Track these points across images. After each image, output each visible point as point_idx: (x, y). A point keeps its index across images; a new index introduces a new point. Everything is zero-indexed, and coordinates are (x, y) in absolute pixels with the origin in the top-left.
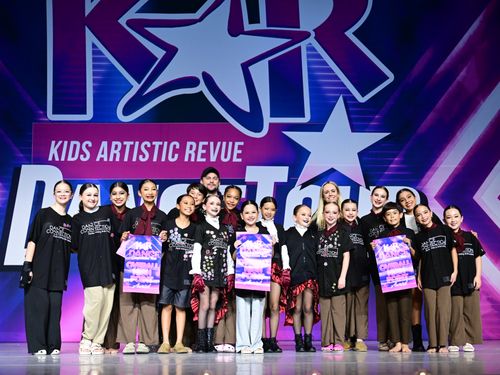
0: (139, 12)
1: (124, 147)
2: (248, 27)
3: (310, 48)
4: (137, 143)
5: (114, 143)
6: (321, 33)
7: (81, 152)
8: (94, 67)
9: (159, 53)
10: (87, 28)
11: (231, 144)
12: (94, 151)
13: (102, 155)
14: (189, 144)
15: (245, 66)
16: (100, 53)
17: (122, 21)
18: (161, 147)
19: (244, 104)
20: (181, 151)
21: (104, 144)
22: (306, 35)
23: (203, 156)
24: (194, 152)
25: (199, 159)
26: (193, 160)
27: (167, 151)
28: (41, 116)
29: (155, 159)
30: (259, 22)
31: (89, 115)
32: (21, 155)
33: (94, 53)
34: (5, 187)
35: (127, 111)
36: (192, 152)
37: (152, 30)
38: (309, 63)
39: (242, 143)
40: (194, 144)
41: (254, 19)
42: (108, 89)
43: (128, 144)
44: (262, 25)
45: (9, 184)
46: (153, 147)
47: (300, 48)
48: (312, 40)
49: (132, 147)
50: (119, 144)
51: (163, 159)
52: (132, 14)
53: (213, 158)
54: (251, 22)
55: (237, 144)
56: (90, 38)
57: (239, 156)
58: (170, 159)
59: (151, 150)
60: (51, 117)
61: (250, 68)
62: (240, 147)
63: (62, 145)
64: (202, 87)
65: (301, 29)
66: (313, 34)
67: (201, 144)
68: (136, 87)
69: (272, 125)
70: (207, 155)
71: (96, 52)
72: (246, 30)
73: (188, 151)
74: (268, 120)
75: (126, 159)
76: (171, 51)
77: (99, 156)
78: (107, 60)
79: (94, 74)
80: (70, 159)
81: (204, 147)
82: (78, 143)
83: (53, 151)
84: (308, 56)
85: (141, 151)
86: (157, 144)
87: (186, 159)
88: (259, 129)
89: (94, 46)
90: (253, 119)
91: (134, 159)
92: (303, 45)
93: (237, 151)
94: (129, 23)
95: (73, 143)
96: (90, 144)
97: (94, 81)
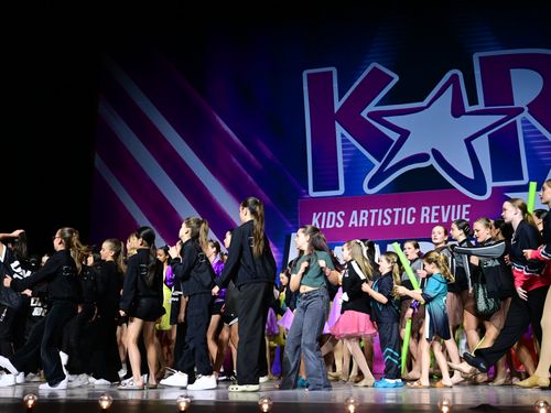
0: (377, 105)
1: (370, 214)
2: (468, 108)
3: (525, 121)
4: (381, 211)
5: (362, 212)
6: (534, 108)
7: (337, 220)
8: (343, 152)
9: (395, 136)
10: (337, 123)
11: (459, 207)
12: (347, 219)
13: (353, 222)
14: (423, 208)
15: (468, 142)
16: (348, 141)
17: (364, 114)
18: (400, 213)
19: (469, 173)
20: (417, 215)
21: (355, 213)
22: (520, 110)
23: (436, 218)
24: (427, 214)
25: (433, 221)
26: (427, 221)
27: (406, 216)
28: (304, 194)
29: (396, 223)
30: (477, 104)
31: (341, 191)
32: (290, 226)
33: (343, 141)
34: (280, 251)
35: (371, 185)
36: (427, 215)
37: (389, 119)
38: (524, 134)
39: (469, 206)
40: (428, 209)
41: (473, 101)
42: (356, 168)
43: (373, 212)
44: (481, 106)
45: (283, 249)
46: (394, 213)
47: (515, 122)
48: (526, 115)
49: (377, 214)
50: (367, 212)
51: (403, 222)
52: (372, 107)
53: (445, 220)
54: (470, 105)
55: (465, 206)
56: (339, 130)
57: (467, 216)
58: (409, 222)
59: (392, 216)
60: (313, 194)
61: (472, 142)
62: (467, 209)
63: (321, 216)
64: (432, 161)
65: (516, 105)
66: (526, 109)
67: (434, 208)
68: (378, 165)
69: (494, 188)
70: (439, 217)
71: (344, 140)
72: (467, 111)
73: (423, 215)
74: (490, 184)
75: (372, 224)
76: (404, 134)
77: (351, 223)
78: (354, 146)
79: (344, 157)
80: (328, 226)
81: (436, 211)
82: (334, 214)
83: (315, 221)
84: (523, 128)
85: (384, 217)
86: (397, 210)
87: (422, 221)
88: (484, 193)
89: (343, 136)
90: (477, 184)
91: (379, 224)
92: (518, 119)
93: (465, 213)
94: (369, 115)
95: (330, 214)
96: (343, 214)
97: (344, 163)
